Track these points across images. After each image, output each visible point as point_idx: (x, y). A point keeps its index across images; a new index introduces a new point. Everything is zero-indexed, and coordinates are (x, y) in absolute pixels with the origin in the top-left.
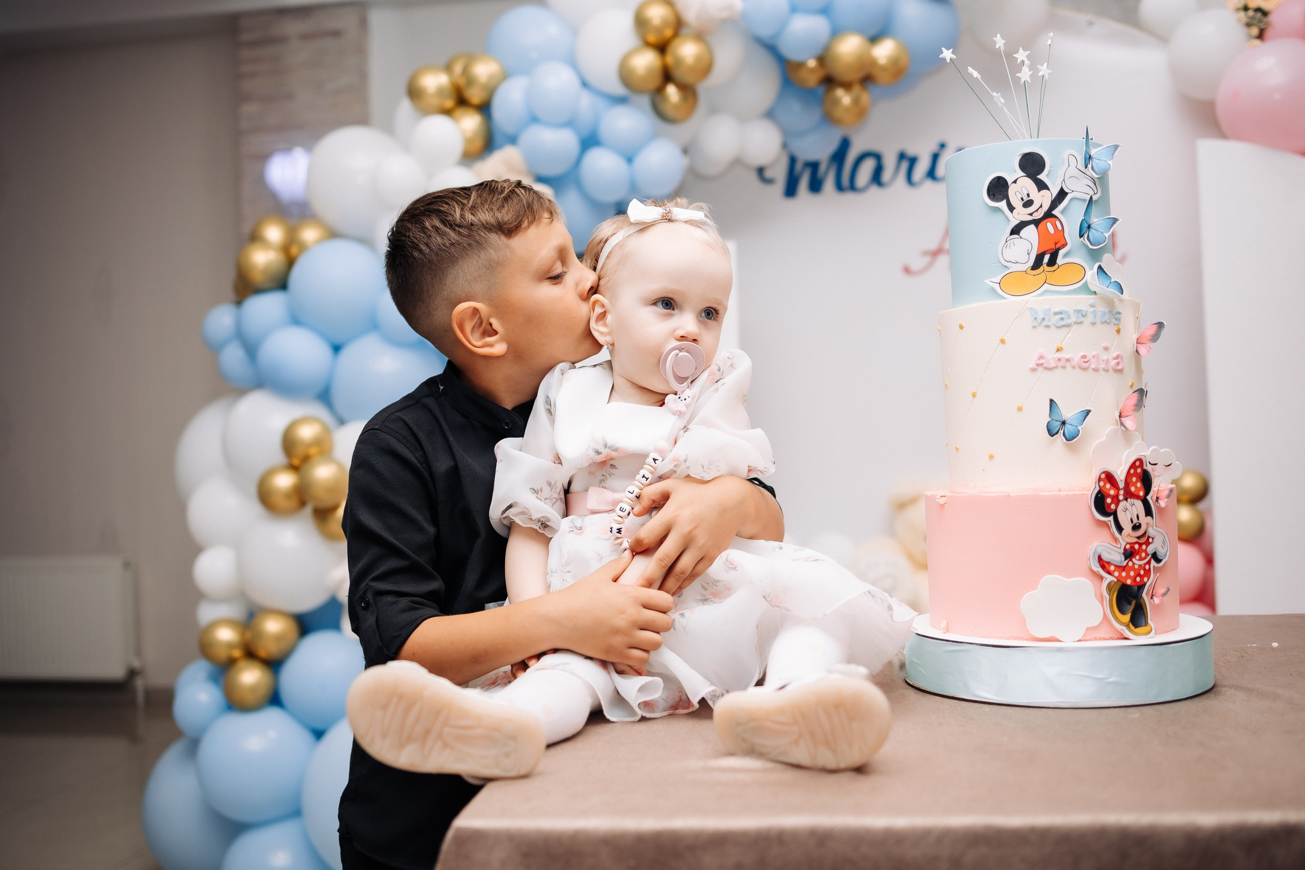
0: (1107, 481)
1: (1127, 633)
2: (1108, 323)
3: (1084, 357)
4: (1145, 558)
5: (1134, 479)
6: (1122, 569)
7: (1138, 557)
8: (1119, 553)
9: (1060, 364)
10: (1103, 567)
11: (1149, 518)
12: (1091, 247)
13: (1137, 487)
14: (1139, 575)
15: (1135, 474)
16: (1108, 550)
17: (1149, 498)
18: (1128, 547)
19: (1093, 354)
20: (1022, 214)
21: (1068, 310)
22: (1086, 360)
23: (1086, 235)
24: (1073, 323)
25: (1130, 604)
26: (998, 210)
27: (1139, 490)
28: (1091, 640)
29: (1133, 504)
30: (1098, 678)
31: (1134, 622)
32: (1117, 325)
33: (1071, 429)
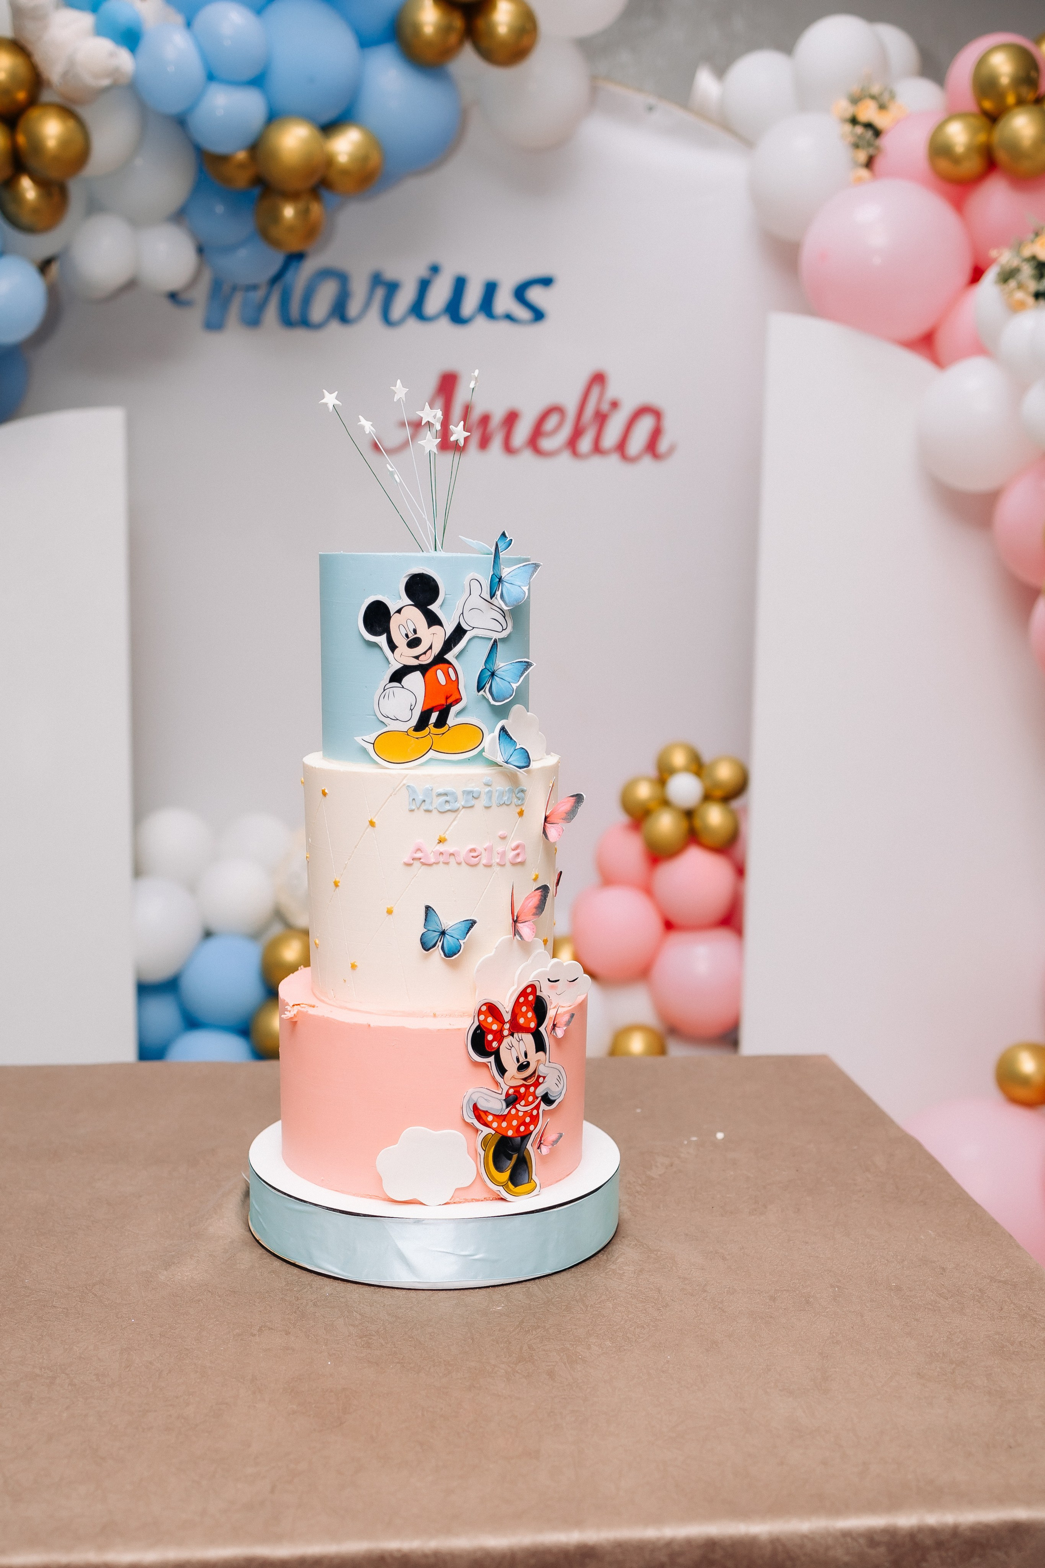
0: (489, 1013)
1: (504, 1194)
2: (508, 805)
3: (473, 851)
4: (533, 1102)
5: (524, 1009)
6: (503, 1119)
7: (523, 1103)
8: (499, 1100)
10: (478, 1117)
11: (541, 1053)
12: (493, 702)
13: (528, 1017)
14: (524, 1123)
15: (526, 1002)
16: (486, 1097)
17: (542, 1029)
18: (511, 1091)
19: (485, 847)
20: (405, 656)
21: (454, 790)
22: (475, 854)
23: (488, 686)
24: (461, 807)
25: (510, 1159)
26: (375, 645)
27: (530, 1020)
28: (460, 1202)
29: (521, 1039)
30: (464, 1256)
31: (514, 1180)
32: (519, 805)
33: (452, 943)
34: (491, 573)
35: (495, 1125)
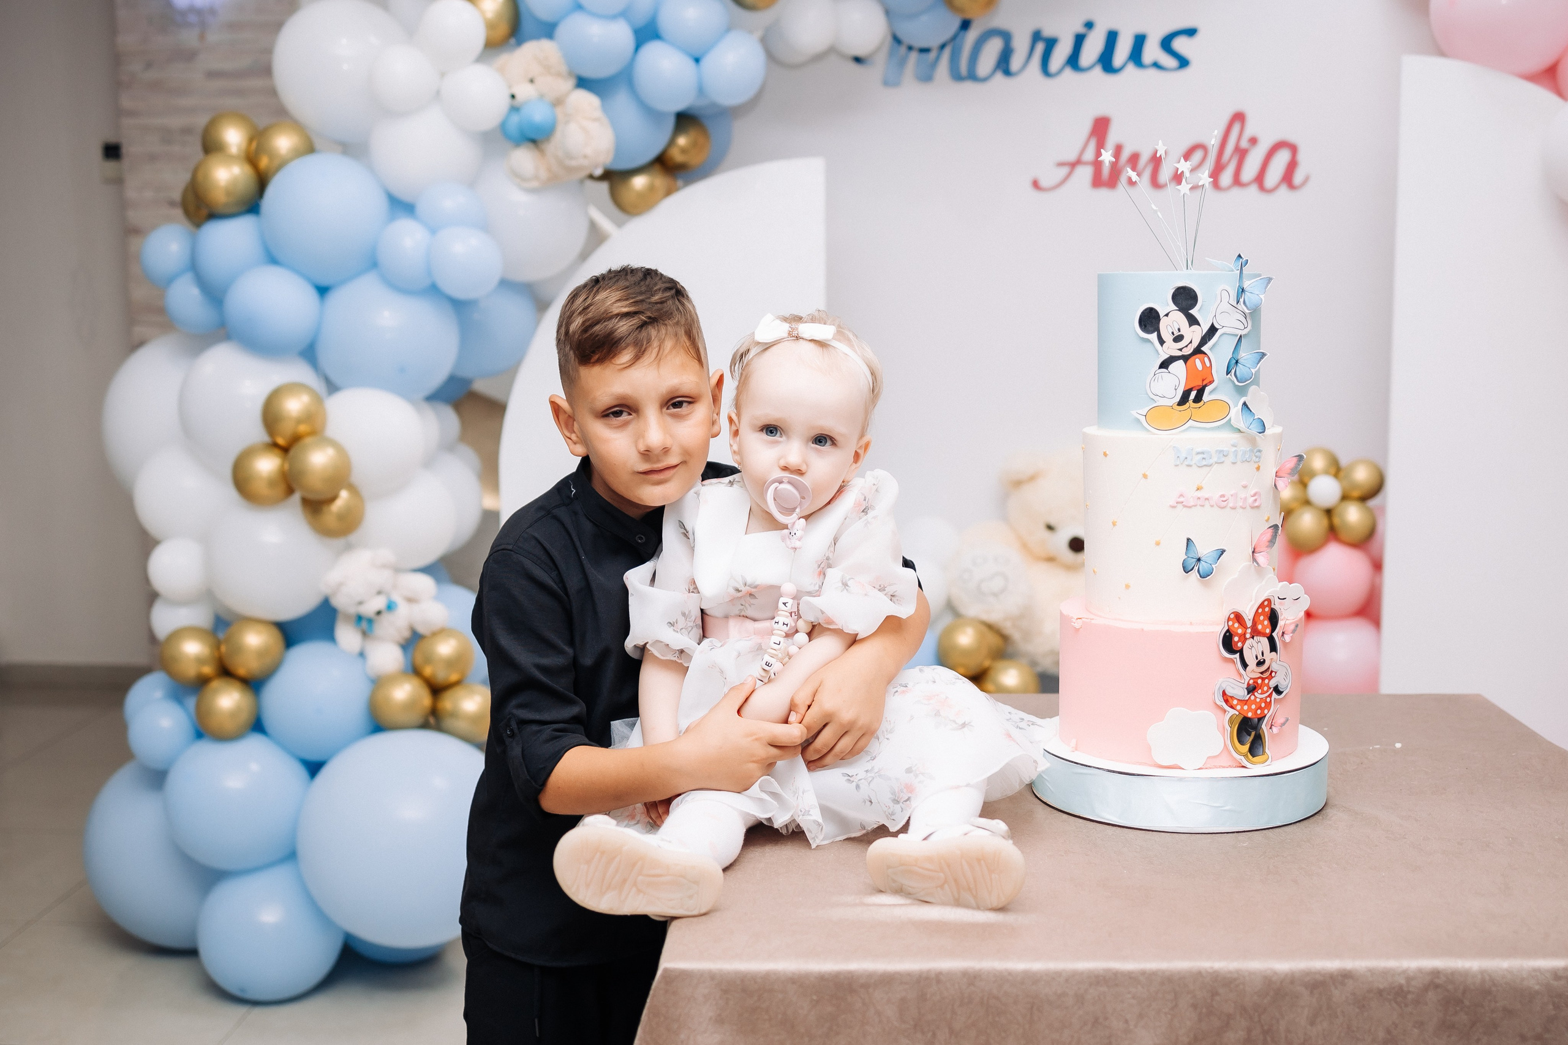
0: (1235, 620)
1: (1245, 762)
2: (1248, 462)
3: (1223, 496)
4: (1267, 691)
5: (1262, 618)
6: (1245, 703)
7: (1260, 691)
8: (1243, 688)
9: (1199, 502)
10: (1226, 701)
11: (1274, 653)
12: (1237, 383)
13: (1264, 625)
14: (1260, 708)
15: (1263, 613)
16: (1233, 686)
17: (1274, 634)
18: (1251, 682)
19: (1232, 493)
20: (1171, 349)
21: (1209, 450)
22: (1224, 499)
23: (1233, 371)
24: (1214, 463)
25: (1250, 735)
26: (1148, 341)
27: (1266, 627)
28: (1211, 768)
29: (1259, 641)
30: (1214, 807)
31: (1253, 751)
32: (1257, 462)
33: (1206, 567)
34: (1238, 285)
35: (1239, 707)
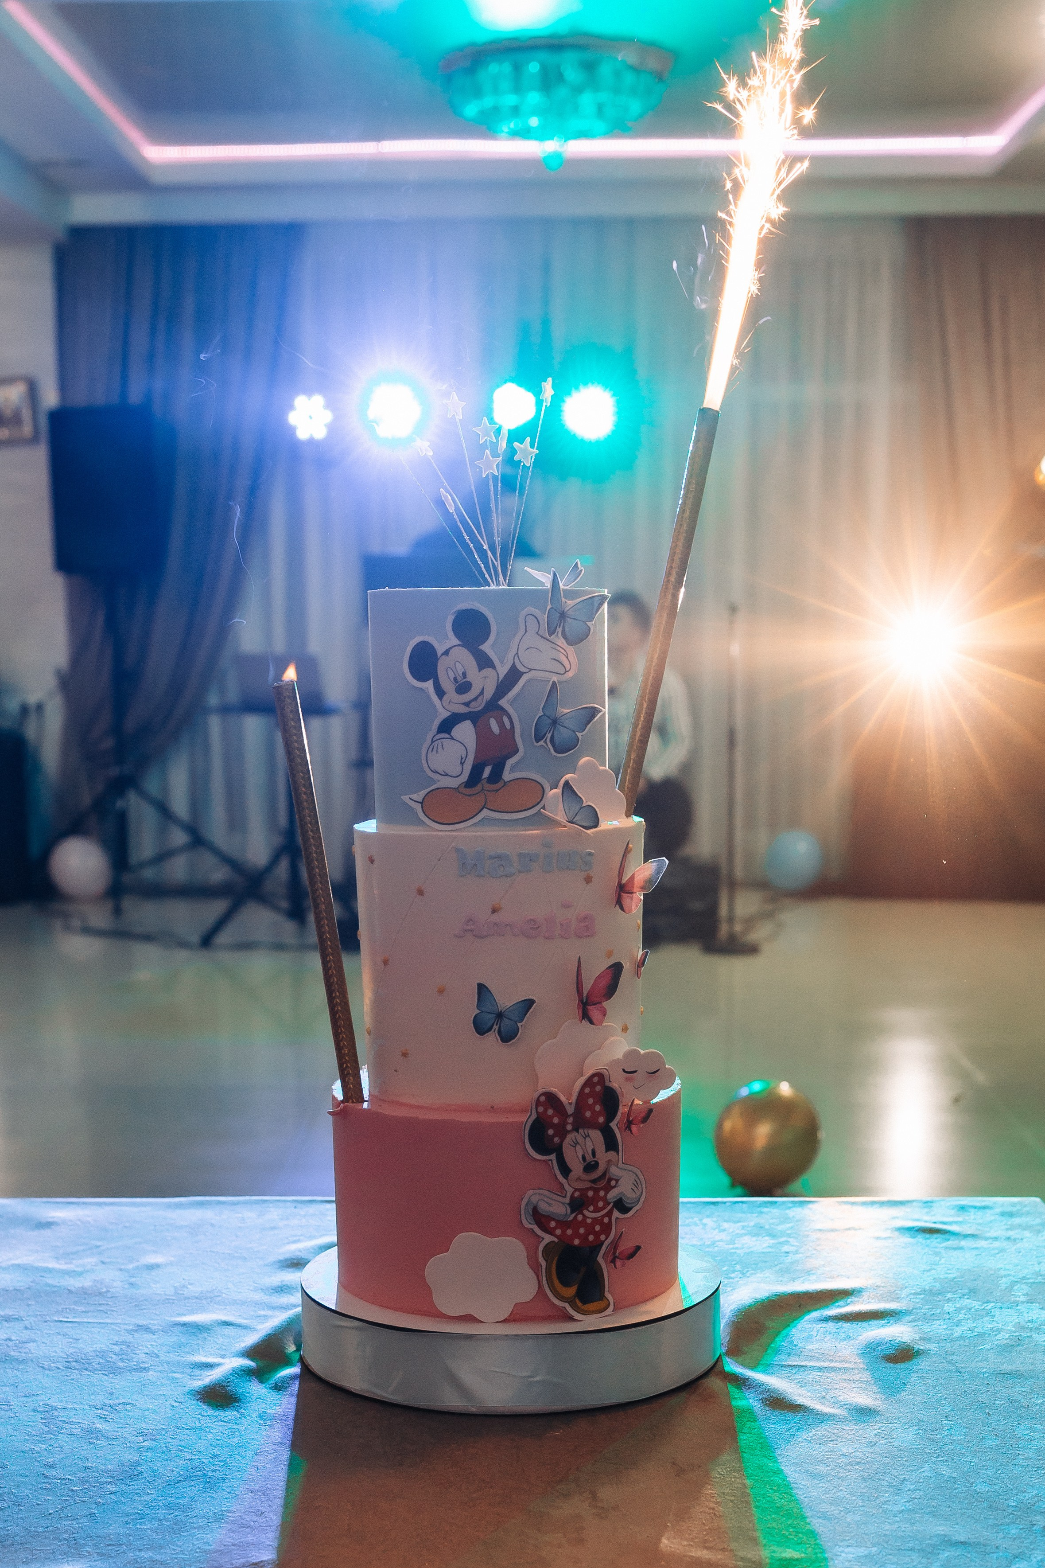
0: (548, 1106)
1: (571, 1311)
2: (572, 870)
3: (531, 921)
4: (604, 1208)
5: (591, 1101)
6: (567, 1225)
7: (591, 1208)
8: (563, 1204)
9: (497, 930)
10: (539, 1222)
11: (611, 1154)
12: (554, 754)
13: (594, 1111)
14: (593, 1232)
15: (592, 1094)
16: (550, 1201)
17: (613, 1125)
18: (577, 1194)
19: (546, 917)
20: (454, 703)
21: (508, 853)
22: (534, 926)
23: (548, 736)
24: (516, 872)
25: (577, 1272)
26: (423, 692)
27: (599, 1114)
28: (520, 1320)
29: (587, 1135)
30: (519, 1376)
31: (582, 1295)
32: (586, 870)
33: (509, 1025)
